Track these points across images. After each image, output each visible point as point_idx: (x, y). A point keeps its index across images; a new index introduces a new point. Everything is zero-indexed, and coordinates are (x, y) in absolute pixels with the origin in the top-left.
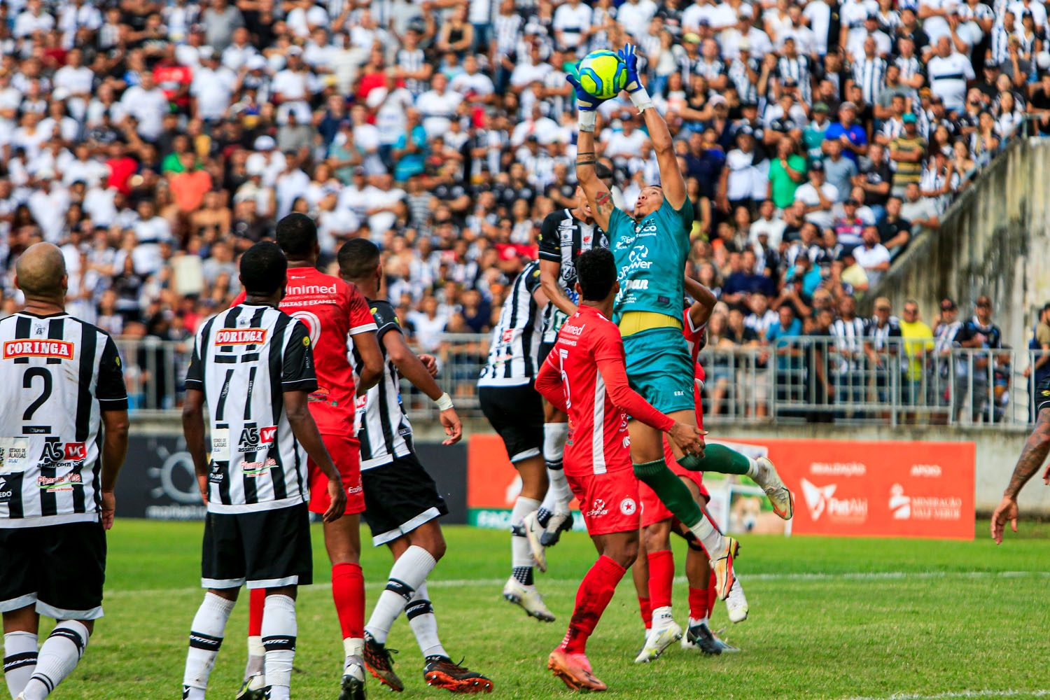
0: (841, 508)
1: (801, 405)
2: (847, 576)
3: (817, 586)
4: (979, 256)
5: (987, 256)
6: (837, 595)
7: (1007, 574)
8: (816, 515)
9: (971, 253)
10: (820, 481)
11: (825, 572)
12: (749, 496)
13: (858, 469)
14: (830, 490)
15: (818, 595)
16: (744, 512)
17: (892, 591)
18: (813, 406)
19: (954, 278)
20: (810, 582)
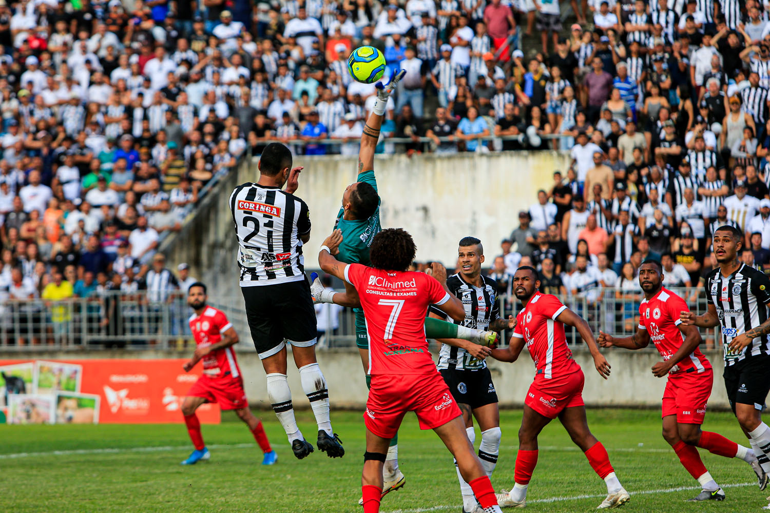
0: (131, 404)
1: (103, 336)
2: (134, 450)
3: (113, 457)
4: (221, 235)
5: (227, 236)
6: (127, 463)
7: (241, 446)
8: (114, 410)
9: (216, 233)
10: (117, 387)
11: (120, 447)
12: (69, 398)
13: (142, 378)
14: (123, 393)
15: (114, 463)
16: (66, 409)
17: (163, 458)
18: (112, 337)
19: (205, 251)
20: (108, 454)
